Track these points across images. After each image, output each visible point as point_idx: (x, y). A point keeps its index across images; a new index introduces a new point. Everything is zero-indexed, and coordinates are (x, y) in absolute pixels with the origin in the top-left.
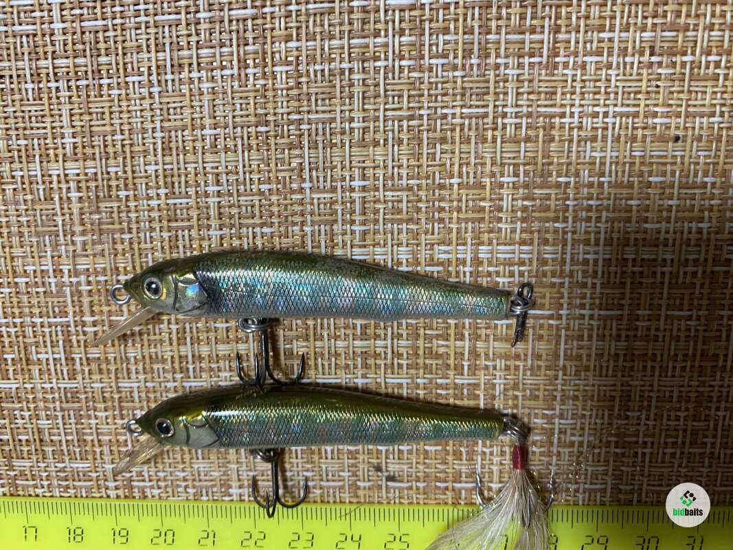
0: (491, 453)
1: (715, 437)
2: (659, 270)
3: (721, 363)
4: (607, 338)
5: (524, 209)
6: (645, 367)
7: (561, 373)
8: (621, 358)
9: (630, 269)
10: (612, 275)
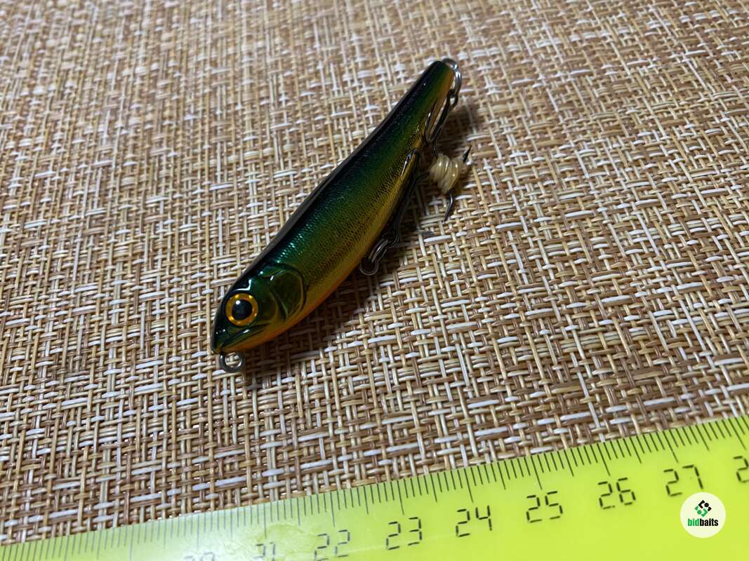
0: (525, 191)
1: (734, 138)
2: (603, 42)
3: (696, 87)
4: (588, 88)
5: (484, 31)
6: (633, 101)
7: (560, 117)
8: (608, 98)
9: (580, 45)
10: (569, 52)
